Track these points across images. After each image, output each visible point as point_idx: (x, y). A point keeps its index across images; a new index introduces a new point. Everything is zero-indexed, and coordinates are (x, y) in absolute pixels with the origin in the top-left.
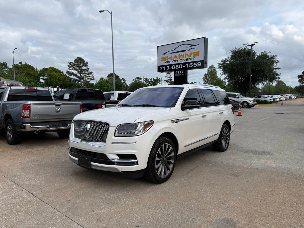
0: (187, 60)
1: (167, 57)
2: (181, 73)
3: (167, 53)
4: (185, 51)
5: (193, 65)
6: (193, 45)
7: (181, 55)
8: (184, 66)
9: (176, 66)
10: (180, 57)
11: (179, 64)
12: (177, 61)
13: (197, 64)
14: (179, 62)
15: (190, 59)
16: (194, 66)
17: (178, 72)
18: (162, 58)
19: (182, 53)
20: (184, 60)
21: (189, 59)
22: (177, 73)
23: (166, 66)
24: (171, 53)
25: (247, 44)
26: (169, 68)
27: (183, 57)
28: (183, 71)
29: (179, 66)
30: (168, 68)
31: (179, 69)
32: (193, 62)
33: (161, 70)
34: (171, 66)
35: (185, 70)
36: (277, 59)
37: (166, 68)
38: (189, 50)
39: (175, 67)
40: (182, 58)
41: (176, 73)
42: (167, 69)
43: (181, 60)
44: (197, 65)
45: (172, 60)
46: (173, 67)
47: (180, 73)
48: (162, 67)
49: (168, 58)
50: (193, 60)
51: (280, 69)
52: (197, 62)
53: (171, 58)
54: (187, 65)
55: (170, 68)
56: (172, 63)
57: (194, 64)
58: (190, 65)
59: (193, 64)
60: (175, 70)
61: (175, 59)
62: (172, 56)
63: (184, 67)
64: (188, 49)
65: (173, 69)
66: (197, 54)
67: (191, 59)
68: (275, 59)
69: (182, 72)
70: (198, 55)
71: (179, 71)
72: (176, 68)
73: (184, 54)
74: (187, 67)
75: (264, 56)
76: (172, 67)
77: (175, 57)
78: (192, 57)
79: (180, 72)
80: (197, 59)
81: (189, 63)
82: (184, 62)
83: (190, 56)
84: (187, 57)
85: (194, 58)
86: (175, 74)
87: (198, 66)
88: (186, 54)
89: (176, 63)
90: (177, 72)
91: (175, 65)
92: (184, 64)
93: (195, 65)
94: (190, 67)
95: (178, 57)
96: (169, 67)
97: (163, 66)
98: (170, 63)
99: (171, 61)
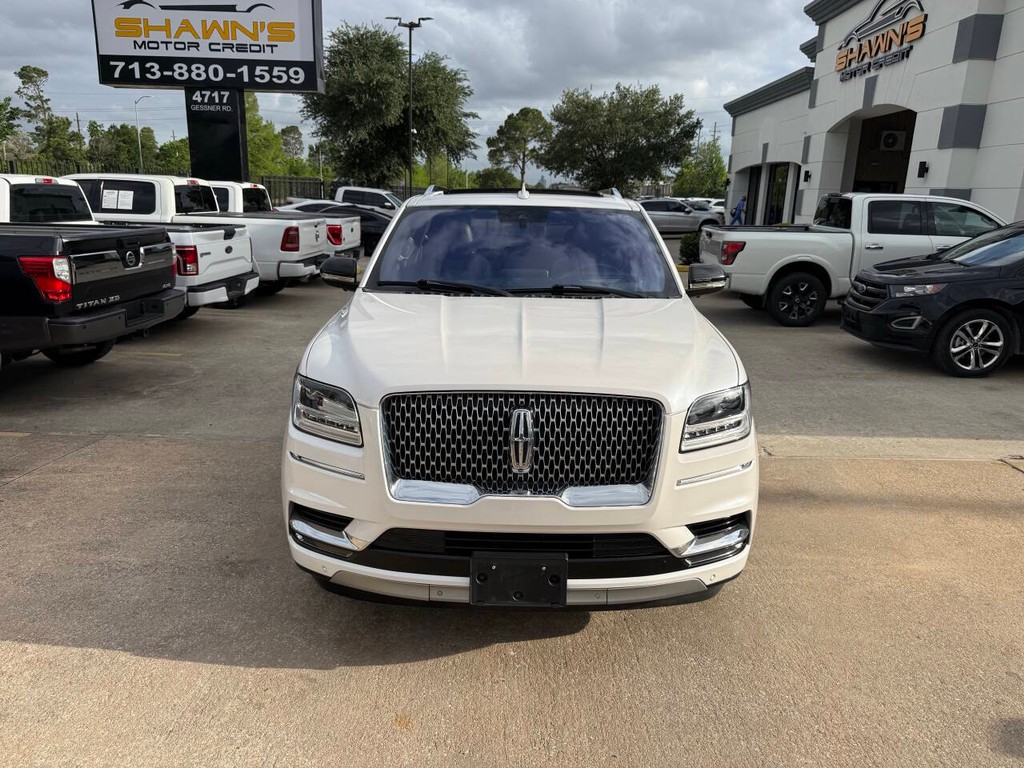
0: (241, 48)
1: (146, 21)
2: (217, 101)
3: (140, 1)
4: (232, 8)
5: (272, 76)
7: (215, 24)
8: (233, 75)
9: (193, 67)
10: (207, 34)
11: (207, 62)
12: (197, 46)
13: (287, 72)
14: (204, 52)
15: (257, 48)
16: (275, 80)
17: (203, 96)
18: (119, 22)
19: (221, 16)
20: (231, 47)
21: (253, 48)
22: (199, 99)
23: (143, 60)
24: (163, 8)
25: (396, 19)
26: (158, 75)
27: (224, 34)
28: (227, 94)
29: (206, 71)
30: (154, 74)
31: (208, 85)
32: (271, 64)
33: (117, 75)
34: (166, 63)
35: (238, 89)
36: (465, 84)
37: (144, 70)
38: (249, 10)
39: (190, 71)
40: (216, 37)
41: (197, 97)
42: (148, 76)
43: (213, 47)
44: (289, 77)
45: (174, 40)
46: (179, 71)
47: (211, 99)
48: (121, 64)
49: (149, 28)
50: (267, 56)
51: (476, 116)
52: (289, 64)
53: (167, 28)
54: (245, 69)
55: (165, 73)
56: (172, 52)
57: (275, 73)
58: (258, 72)
59: (270, 72)
60: (190, 87)
61: (187, 37)
62: (168, 21)
63: (228, 75)
64: (242, 4)
65: (176, 76)
66: (282, 31)
67: (261, 49)
68: (460, 80)
69: (221, 97)
70: (290, 37)
71: (208, 93)
72: (194, 76)
73: (226, 23)
74: (246, 79)
75: (433, 68)
76: (174, 71)
77: (186, 26)
78: (263, 39)
79: (216, 94)
80: (288, 51)
81: (252, 64)
82: (229, 54)
83: (255, 36)
84: (242, 39)
85: (272, 46)
86: (189, 102)
87: (293, 81)
88: (236, 25)
89: (192, 53)
90: (198, 93)
91: (189, 61)
92: (230, 65)
93: (280, 78)
94: (258, 79)
95: (199, 30)
96: (157, 66)
97: (129, 60)
98: (162, 52)
99: (167, 43)
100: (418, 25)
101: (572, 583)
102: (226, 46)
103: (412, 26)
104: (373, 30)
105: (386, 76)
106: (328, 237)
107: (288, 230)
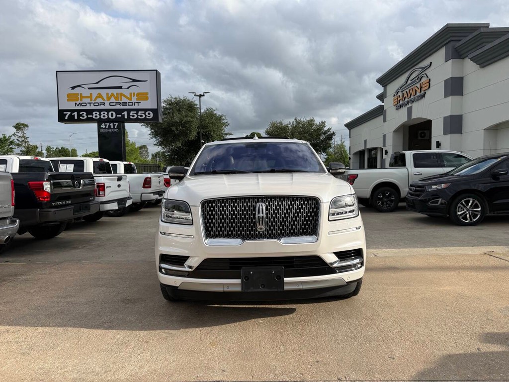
0: (124, 104)
1: (81, 94)
2: (112, 127)
3: (79, 86)
4: (120, 88)
5: (138, 116)
6: (135, 81)
7: (112, 95)
8: (120, 116)
9: (102, 113)
10: (109, 99)
11: (108, 111)
12: (104, 104)
13: (145, 114)
14: (107, 107)
15: (131, 104)
16: (139, 117)
17: (106, 125)
18: (68, 95)
19: (115, 91)
20: (119, 104)
21: (129, 104)
22: (104, 127)
23: (79, 111)
24: (89, 88)
25: (193, 93)
26: (86, 117)
27: (116, 98)
28: (117, 124)
29: (108, 115)
30: (84, 117)
31: (109, 120)
32: (137, 110)
33: (66, 118)
34: (89, 112)
35: (121, 121)
36: (225, 121)
37: (79, 115)
38: (128, 88)
39: (100, 115)
40: (113, 100)
41: (103, 126)
42: (81, 118)
43: (111, 104)
44: (146, 116)
45: (93, 102)
46: (95, 115)
47: (110, 127)
48: (69, 113)
49: (82, 97)
50: (136, 107)
51: (231, 134)
52: (145, 110)
53: (91, 97)
54: (125, 113)
55: (89, 116)
56: (92, 107)
57: (139, 114)
58: (131, 114)
59: (137, 114)
60: (100, 122)
61: (99, 100)
62: (91, 94)
63: (118, 116)
64: (125, 86)
65: (94, 117)
66: (143, 96)
67: (133, 104)
68: (223, 120)
69: (114, 126)
70: (147, 99)
71: (108, 124)
72: (102, 117)
73: (117, 94)
74: (126, 117)
75: (210, 114)
76: (93, 115)
77: (100, 96)
78: (134, 100)
79: (112, 124)
80: (144, 105)
81: (129, 111)
82: (118, 107)
83: (130, 99)
84: (124, 100)
85: (138, 103)
86: (99, 128)
87: (147, 117)
88: (122, 95)
89: (102, 107)
90: (103, 124)
91: (100, 111)
92: (118, 111)
93: (141, 116)
94: (131, 117)
95: (105, 97)
96: (85, 113)
97: (72, 111)
98: (88, 107)
99: (90, 103)
100: (203, 95)
101: (286, 280)
102: (117, 103)
103: (200, 96)
104: (183, 99)
105: (189, 118)
106: (164, 184)
107: (146, 179)
